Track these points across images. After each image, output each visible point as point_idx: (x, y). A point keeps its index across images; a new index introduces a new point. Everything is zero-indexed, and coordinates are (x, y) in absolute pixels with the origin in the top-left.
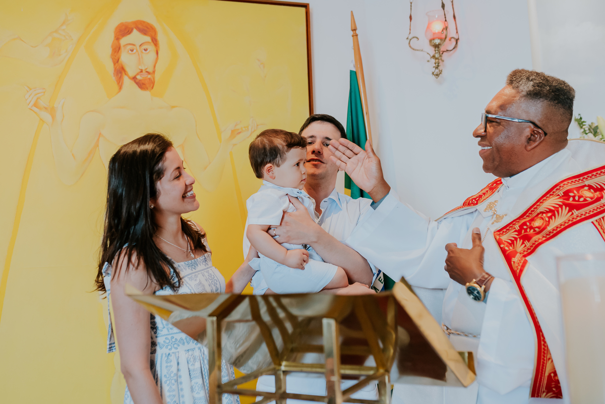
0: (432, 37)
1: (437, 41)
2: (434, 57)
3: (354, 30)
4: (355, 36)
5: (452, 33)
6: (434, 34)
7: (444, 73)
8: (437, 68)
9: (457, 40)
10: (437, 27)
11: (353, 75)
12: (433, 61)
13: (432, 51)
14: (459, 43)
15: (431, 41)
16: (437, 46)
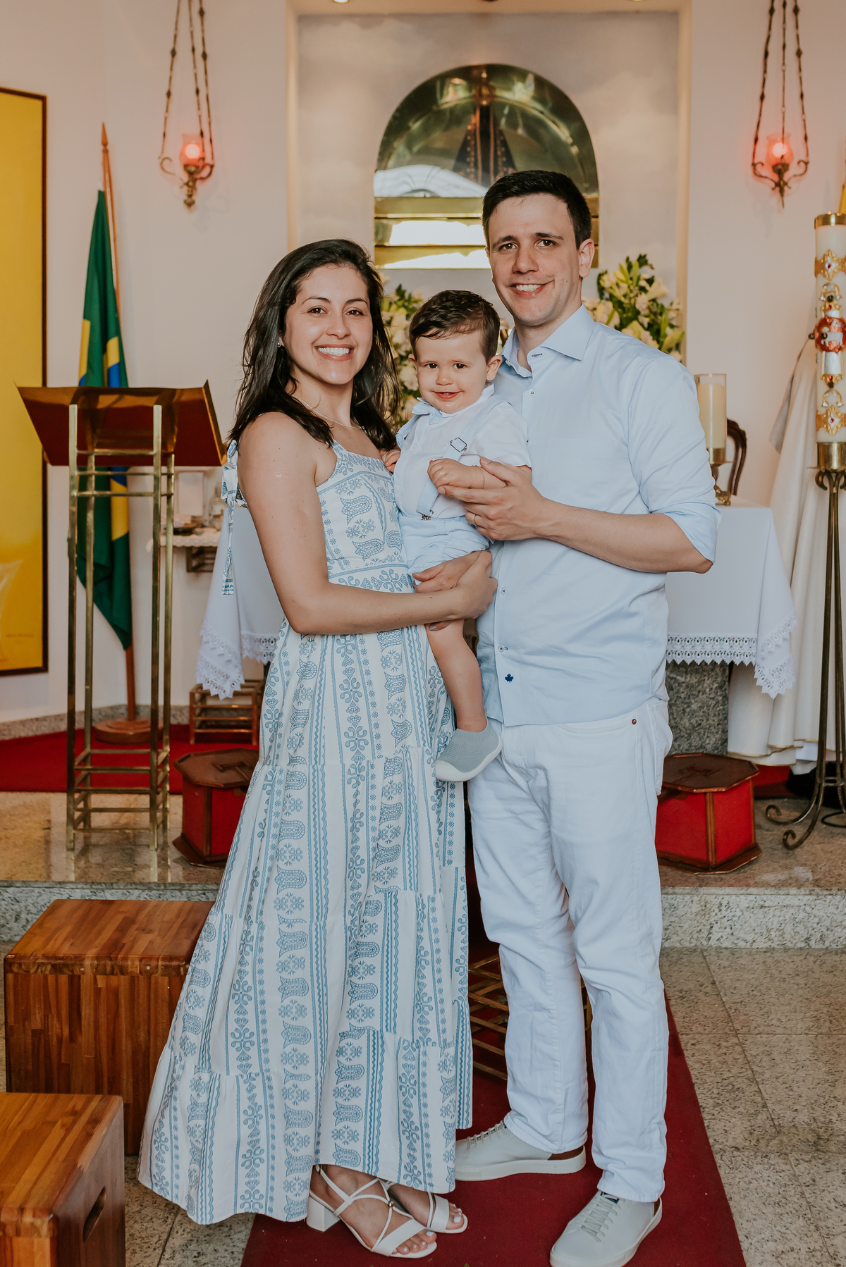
0: (186, 162)
1: (193, 169)
2: (187, 184)
3: (105, 144)
4: (106, 151)
5: (208, 160)
6: (189, 160)
7: (197, 202)
8: (190, 196)
9: (212, 167)
10: (193, 152)
11: (102, 195)
12: (186, 188)
13: (185, 178)
14: (214, 169)
15: (186, 166)
16: (191, 174)
